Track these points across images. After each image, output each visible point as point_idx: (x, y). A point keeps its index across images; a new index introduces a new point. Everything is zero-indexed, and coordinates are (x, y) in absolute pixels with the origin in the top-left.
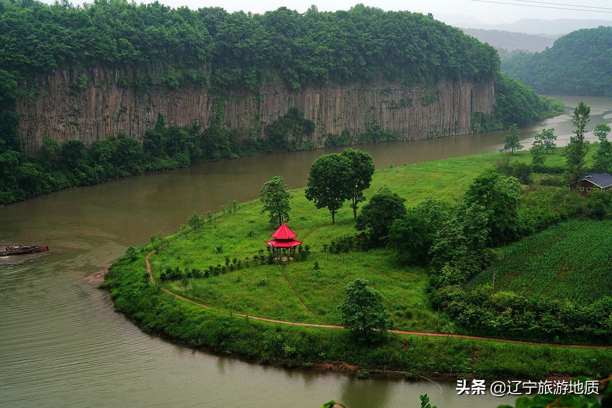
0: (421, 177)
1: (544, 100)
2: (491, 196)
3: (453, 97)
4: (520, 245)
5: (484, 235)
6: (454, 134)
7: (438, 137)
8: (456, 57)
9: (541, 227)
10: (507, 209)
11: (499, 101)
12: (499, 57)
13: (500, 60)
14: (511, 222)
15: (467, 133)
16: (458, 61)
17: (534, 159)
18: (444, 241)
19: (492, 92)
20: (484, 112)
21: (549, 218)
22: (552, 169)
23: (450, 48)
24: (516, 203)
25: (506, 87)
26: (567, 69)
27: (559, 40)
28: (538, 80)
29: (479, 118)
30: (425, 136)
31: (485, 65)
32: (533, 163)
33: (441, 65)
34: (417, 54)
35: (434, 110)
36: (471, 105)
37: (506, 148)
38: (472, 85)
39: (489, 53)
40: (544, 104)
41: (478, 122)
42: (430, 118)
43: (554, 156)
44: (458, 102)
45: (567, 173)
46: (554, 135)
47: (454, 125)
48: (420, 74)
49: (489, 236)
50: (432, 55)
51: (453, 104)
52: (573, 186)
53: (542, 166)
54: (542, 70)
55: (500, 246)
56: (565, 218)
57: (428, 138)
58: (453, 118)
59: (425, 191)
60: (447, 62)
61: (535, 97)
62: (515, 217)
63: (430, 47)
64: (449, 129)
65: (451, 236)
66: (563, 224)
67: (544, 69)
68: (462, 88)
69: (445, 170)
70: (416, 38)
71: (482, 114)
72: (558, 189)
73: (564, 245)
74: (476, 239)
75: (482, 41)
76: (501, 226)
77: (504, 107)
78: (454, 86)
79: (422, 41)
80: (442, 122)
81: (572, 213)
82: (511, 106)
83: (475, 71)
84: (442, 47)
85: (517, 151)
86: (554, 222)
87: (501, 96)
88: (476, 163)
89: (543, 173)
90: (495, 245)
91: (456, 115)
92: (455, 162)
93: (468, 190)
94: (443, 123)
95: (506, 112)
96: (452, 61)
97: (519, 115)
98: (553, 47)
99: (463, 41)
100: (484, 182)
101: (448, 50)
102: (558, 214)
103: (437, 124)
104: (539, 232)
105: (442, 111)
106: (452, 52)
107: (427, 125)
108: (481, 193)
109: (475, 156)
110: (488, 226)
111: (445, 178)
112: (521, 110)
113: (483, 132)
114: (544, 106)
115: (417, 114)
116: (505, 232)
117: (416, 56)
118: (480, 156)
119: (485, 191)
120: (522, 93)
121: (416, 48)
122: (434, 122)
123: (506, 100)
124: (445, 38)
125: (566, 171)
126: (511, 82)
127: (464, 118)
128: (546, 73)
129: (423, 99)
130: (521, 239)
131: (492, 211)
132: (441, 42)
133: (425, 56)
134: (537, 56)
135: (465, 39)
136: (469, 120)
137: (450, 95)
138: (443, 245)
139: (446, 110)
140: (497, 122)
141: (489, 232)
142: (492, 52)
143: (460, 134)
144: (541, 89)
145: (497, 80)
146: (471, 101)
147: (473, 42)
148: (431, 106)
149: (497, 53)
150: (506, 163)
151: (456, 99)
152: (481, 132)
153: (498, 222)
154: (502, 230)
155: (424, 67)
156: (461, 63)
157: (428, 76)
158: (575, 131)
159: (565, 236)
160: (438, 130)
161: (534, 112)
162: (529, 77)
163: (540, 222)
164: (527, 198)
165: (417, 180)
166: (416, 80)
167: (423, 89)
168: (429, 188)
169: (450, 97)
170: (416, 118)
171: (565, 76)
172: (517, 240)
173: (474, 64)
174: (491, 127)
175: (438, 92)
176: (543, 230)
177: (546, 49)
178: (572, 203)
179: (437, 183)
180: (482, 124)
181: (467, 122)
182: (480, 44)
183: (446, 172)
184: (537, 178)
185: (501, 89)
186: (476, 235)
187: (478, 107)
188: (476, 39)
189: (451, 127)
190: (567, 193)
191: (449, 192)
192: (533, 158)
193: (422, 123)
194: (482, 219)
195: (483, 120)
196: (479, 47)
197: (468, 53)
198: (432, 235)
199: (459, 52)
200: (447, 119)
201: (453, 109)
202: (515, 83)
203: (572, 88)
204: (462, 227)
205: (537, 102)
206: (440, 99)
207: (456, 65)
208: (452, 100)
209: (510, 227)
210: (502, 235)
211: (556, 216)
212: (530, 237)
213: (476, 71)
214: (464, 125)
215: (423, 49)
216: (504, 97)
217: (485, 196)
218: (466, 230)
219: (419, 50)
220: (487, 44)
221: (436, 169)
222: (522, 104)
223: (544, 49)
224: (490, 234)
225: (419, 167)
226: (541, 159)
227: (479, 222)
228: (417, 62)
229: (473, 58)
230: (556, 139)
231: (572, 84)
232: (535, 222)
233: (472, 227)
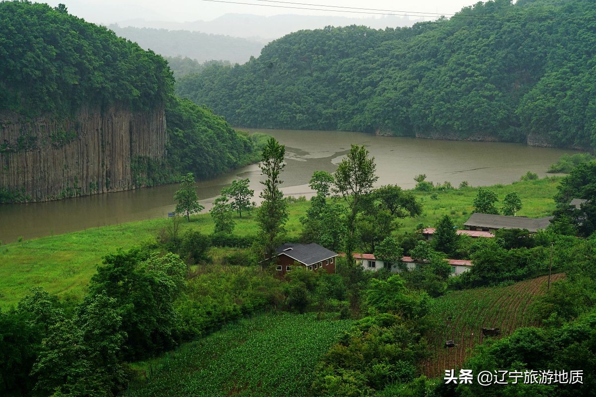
0: (43, 259)
1: (245, 137)
2: (130, 282)
3: (102, 134)
4: (177, 355)
5: (116, 342)
6: (105, 191)
7: (80, 196)
8: (104, 72)
9: (210, 327)
10: (154, 302)
11: (173, 138)
12: (171, 71)
13: (173, 76)
14: (160, 321)
15: (126, 189)
16: (107, 79)
17: (217, 226)
18: (53, 355)
19: (162, 126)
20: (151, 156)
21: (224, 314)
22: (243, 240)
23: (93, 57)
24: (168, 291)
25: (184, 118)
26: (283, 90)
27: (269, 46)
28: (241, 106)
29: (142, 165)
30: (59, 195)
31: (149, 83)
32: (216, 232)
33: (80, 84)
34: (42, 68)
35: (73, 154)
36: (131, 146)
37: (179, 210)
38: (131, 114)
39: (155, 65)
40: (245, 142)
41: (142, 172)
42: (66, 167)
43: (249, 221)
44: (110, 142)
45: (255, 245)
46: (249, 189)
47: (105, 177)
48: (47, 98)
49: (124, 344)
50: (66, 69)
51: (102, 145)
52: (265, 265)
53: (229, 235)
54: (246, 92)
55: (146, 359)
56: (249, 313)
57: (64, 199)
58: (103, 166)
59: (46, 280)
60: (90, 79)
61: (230, 132)
62: (169, 313)
63: (61, 57)
64: (97, 184)
65: (64, 346)
66: (243, 321)
67: (249, 90)
68: (115, 119)
69: (82, 247)
70: (38, 43)
71: (149, 159)
72: (243, 269)
73: (241, 352)
74: (104, 350)
75: (145, 47)
76: (146, 327)
77: (183, 147)
78: (102, 116)
79: (49, 47)
80: (85, 172)
81: (260, 305)
82: (193, 146)
83: (135, 94)
84: (80, 56)
85: (194, 214)
86: (232, 318)
87: (177, 131)
88: (131, 234)
89: (230, 246)
90: (137, 358)
91: (107, 162)
92: (99, 234)
93: (95, 275)
94: (87, 174)
95: (186, 155)
96: (98, 78)
97: (206, 159)
98: (261, 57)
99: (113, 48)
100: (119, 261)
101: (89, 61)
102: (238, 307)
103: (78, 177)
104: (208, 334)
105: (85, 155)
106: (97, 64)
107: (61, 177)
108: (114, 278)
109: (132, 224)
110: (122, 328)
111: (81, 259)
112: (208, 152)
113: (150, 187)
114: (245, 146)
115: (46, 161)
116: (153, 336)
117: (39, 70)
118: (140, 223)
119: (120, 275)
120: (210, 127)
121: (39, 57)
122: (73, 172)
123: (185, 137)
124: (85, 43)
125: (255, 243)
126: (193, 109)
127: (120, 166)
128: (252, 97)
129: (54, 137)
130: (178, 346)
131: (131, 306)
132: (79, 49)
133: (54, 70)
134: (238, 70)
135: (116, 44)
136: (128, 168)
137: (97, 130)
138: (51, 360)
139: (92, 154)
140: (172, 172)
141: (125, 337)
142: (159, 63)
143: (115, 190)
144: (246, 120)
145: (170, 107)
146: (131, 139)
147: (129, 49)
148: (68, 148)
149: (168, 65)
150: (173, 232)
151: (107, 137)
152: (148, 187)
153: (142, 322)
154: (148, 334)
155: (54, 87)
156: (111, 81)
157: (60, 101)
158: (265, 182)
159: (245, 339)
160: (79, 185)
161: (229, 154)
162: (228, 103)
163: (210, 319)
164: (196, 285)
165: (36, 263)
166: (41, 107)
167: (53, 121)
168: (52, 275)
169: (96, 133)
170: (44, 167)
171: (280, 100)
172: (173, 348)
173: (132, 83)
174: (163, 180)
175: (77, 127)
176: (214, 331)
177: (251, 59)
178: (260, 289)
179: (65, 267)
180: (148, 175)
181: (125, 173)
182: (141, 52)
183: (82, 250)
184: (217, 253)
185: (176, 121)
186: (105, 343)
187: (142, 148)
188: (136, 45)
189: (100, 180)
190: (255, 273)
191: (83, 280)
192: (215, 225)
193: (53, 175)
194: (114, 318)
195: (150, 169)
196: (138, 56)
197: (122, 65)
198: (36, 346)
199: (107, 64)
200: (94, 168)
201: (103, 152)
202: (198, 111)
203: (290, 117)
204: (81, 332)
205: (233, 139)
206: (81, 137)
207: (104, 85)
208: (100, 138)
209: (162, 329)
210: (150, 342)
211: (235, 310)
212: (193, 342)
213: (136, 92)
214: (121, 176)
215: (51, 59)
216: (181, 133)
217: (121, 283)
218: (88, 337)
219: (44, 61)
220: (151, 52)
221: (68, 246)
222: (208, 143)
223: (248, 60)
224: (128, 342)
225: (42, 243)
226: (227, 225)
227: (109, 323)
228: (42, 79)
229: (130, 72)
230: (252, 195)
231: (290, 113)
232: (202, 320)
233: (97, 331)
